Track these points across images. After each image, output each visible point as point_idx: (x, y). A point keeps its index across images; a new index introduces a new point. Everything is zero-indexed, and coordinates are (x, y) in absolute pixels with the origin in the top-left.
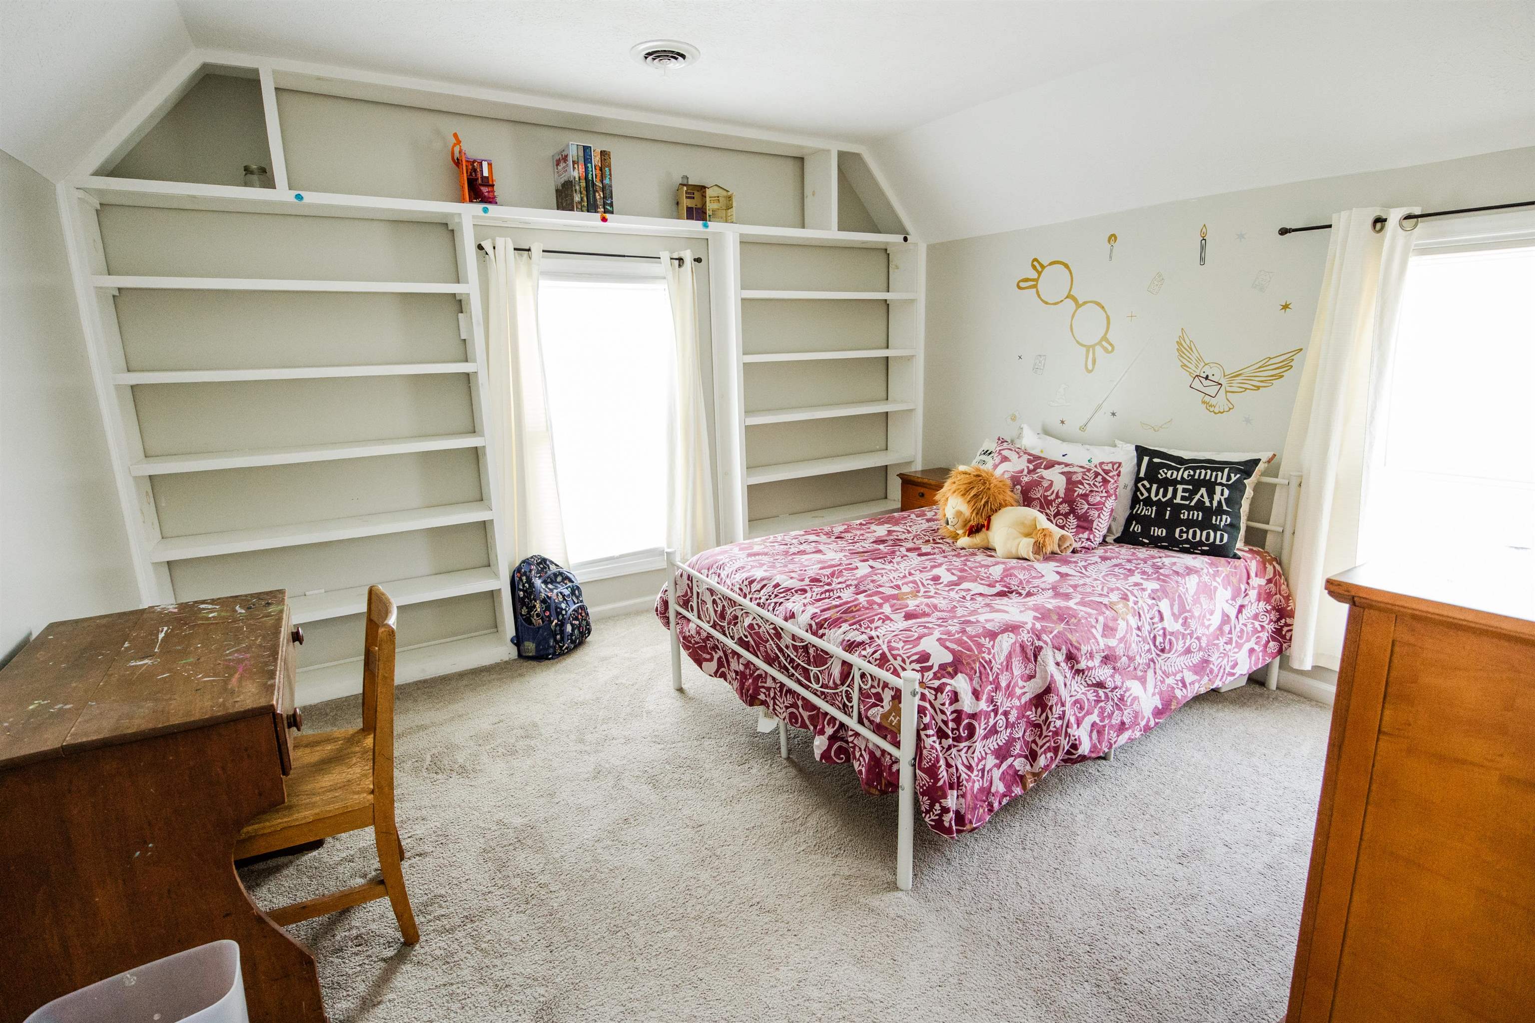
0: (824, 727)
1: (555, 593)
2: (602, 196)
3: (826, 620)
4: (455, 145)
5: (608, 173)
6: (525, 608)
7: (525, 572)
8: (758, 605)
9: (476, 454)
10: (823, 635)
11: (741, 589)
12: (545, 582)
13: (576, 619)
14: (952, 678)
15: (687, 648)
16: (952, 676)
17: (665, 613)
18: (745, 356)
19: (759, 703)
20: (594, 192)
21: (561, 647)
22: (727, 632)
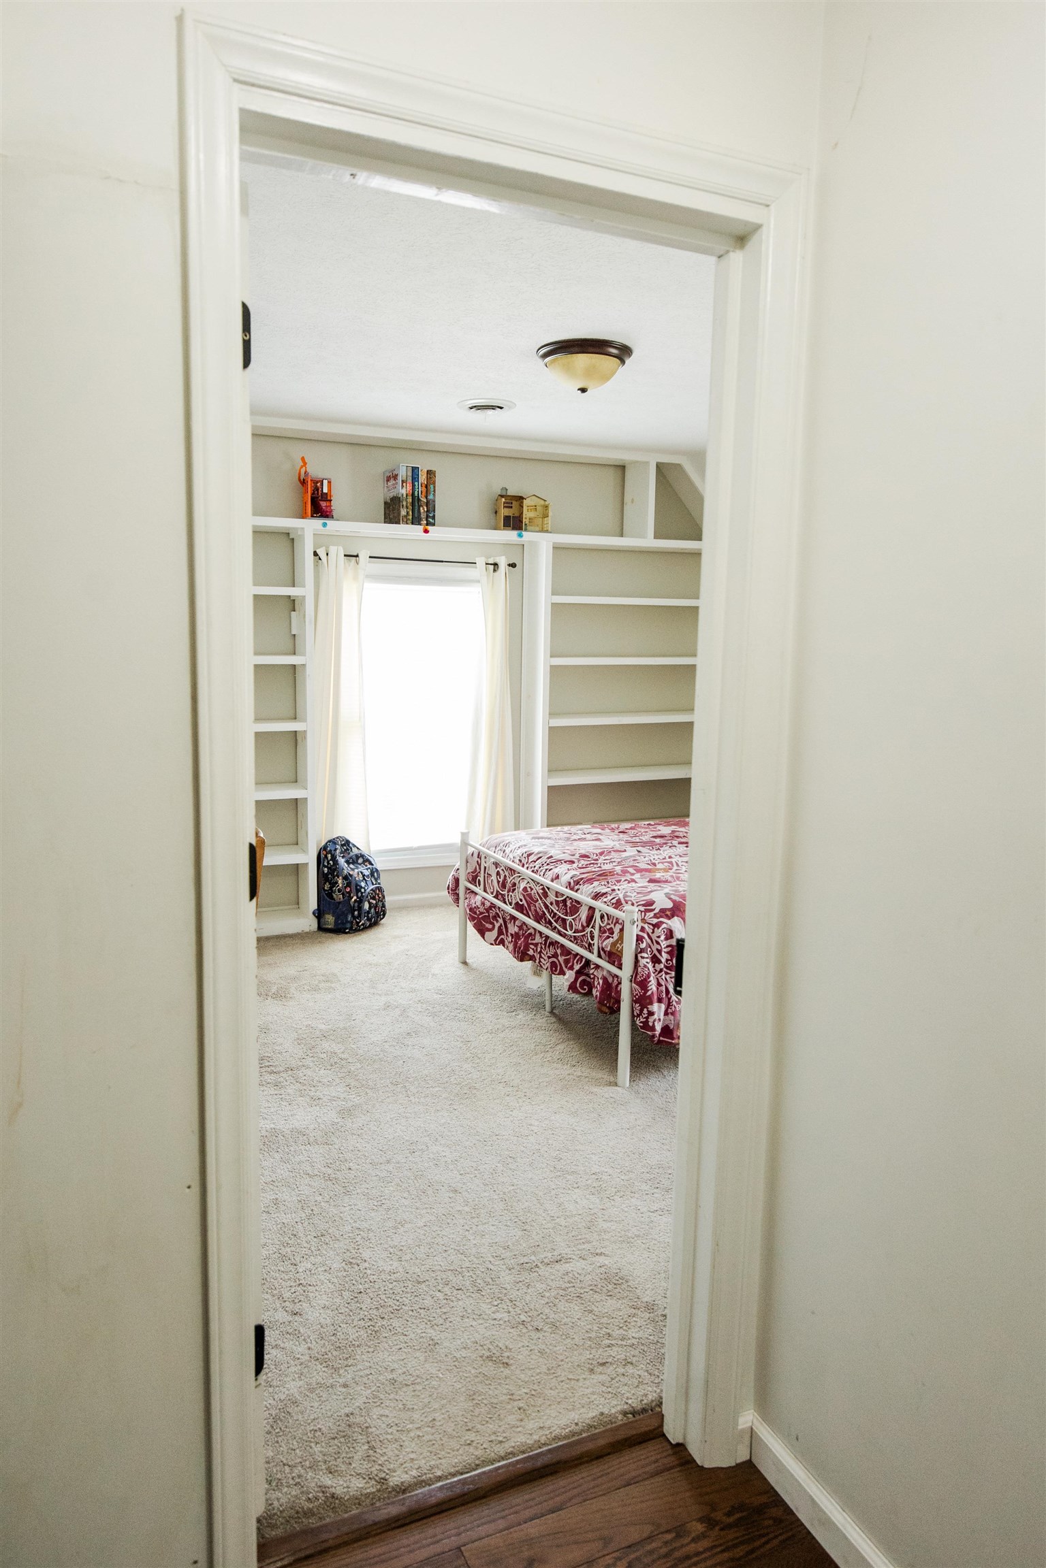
0: (573, 964)
1: (357, 872)
2: (426, 510)
3: (582, 879)
4: (302, 467)
5: (432, 489)
6: (327, 884)
7: (331, 850)
8: (533, 871)
9: (295, 738)
10: (578, 889)
11: (520, 861)
12: (348, 862)
13: (374, 898)
14: (670, 919)
15: (472, 919)
16: (669, 918)
17: (455, 890)
18: (552, 659)
19: (528, 958)
20: (419, 507)
21: (358, 923)
22: (507, 900)
